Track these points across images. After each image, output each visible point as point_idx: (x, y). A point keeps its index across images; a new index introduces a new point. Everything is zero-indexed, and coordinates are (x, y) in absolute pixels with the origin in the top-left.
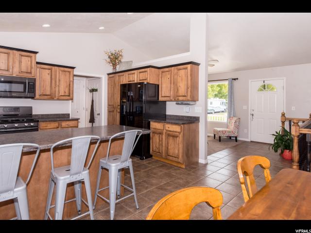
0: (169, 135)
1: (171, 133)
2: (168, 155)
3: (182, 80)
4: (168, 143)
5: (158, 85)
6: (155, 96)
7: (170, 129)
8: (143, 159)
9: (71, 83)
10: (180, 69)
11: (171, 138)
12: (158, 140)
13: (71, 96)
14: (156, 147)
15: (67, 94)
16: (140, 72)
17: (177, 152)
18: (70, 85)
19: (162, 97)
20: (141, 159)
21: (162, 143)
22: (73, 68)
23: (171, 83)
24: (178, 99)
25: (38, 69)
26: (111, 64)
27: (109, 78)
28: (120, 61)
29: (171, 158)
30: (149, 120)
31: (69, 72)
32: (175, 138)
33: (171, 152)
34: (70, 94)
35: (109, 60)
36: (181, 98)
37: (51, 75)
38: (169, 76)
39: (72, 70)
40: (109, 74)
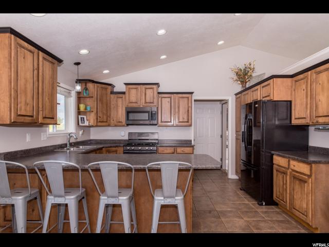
0: (295, 177)
1: (297, 174)
2: (294, 208)
3: (323, 88)
4: (293, 190)
5: (291, 102)
6: (287, 119)
7: (295, 169)
8: (262, 205)
9: (190, 109)
10: (320, 72)
11: (297, 182)
12: (281, 183)
13: (190, 121)
14: (280, 192)
15: (186, 120)
16: (263, 87)
17: (305, 206)
18: (188, 111)
19: (296, 119)
20: (258, 204)
21: (287, 187)
22: (192, 93)
23: (307, 97)
24: (317, 122)
25: (160, 99)
26: (239, 82)
27: (237, 98)
28: (251, 76)
29: (297, 213)
30: (273, 152)
31: (188, 98)
32: (303, 184)
33: (297, 203)
34: (188, 119)
35: (235, 77)
36: (321, 120)
37: (171, 103)
38: (304, 87)
39: (190, 95)
40: (236, 94)
